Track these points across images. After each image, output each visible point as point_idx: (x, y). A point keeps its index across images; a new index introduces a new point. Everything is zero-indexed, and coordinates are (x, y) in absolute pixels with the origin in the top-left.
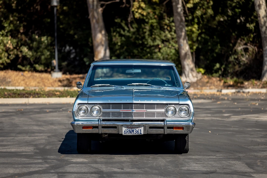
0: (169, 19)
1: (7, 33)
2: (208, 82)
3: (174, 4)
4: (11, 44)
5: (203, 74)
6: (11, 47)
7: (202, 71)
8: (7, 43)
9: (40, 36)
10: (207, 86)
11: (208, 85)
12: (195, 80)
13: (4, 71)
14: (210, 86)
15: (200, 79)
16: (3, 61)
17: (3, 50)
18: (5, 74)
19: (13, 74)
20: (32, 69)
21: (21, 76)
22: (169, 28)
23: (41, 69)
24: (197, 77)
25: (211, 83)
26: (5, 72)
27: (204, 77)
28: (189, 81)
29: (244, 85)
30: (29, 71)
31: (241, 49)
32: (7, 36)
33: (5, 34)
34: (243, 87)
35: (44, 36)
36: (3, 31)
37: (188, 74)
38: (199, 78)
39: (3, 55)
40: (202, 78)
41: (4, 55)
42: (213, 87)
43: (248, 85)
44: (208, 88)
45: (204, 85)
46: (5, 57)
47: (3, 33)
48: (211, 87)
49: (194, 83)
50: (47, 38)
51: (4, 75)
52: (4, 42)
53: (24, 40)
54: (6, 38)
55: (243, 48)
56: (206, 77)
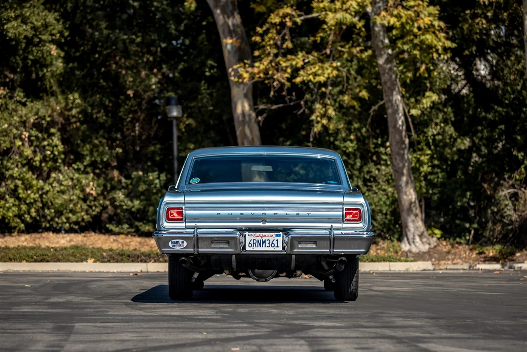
0: (375, 141)
1: (85, 167)
2: (448, 252)
3: (390, 111)
4: (94, 189)
5: (439, 239)
6: (94, 193)
7: (438, 232)
8: (88, 185)
9: (146, 172)
10: (449, 259)
11: (450, 257)
12: (425, 248)
13: (83, 234)
14: (453, 260)
15: (435, 247)
16: (78, 217)
17: (79, 198)
18: (85, 239)
19: (99, 239)
20: (133, 230)
21: (112, 242)
22: (375, 158)
23: (149, 230)
24: (429, 244)
25: (455, 254)
26: (85, 236)
27: (442, 244)
28: (414, 250)
29: (515, 258)
30: (127, 234)
31: (505, 196)
32: (86, 172)
33: (82, 169)
34: (513, 260)
35: (153, 171)
36: (78, 163)
37: (414, 239)
38: (432, 246)
39: (79, 206)
40: (438, 245)
41: (81, 206)
42: (459, 261)
43: (521, 256)
44: (450, 262)
45: (442, 257)
46: (82, 210)
47: (78, 166)
48: (455, 261)
49: (424, 253)
50: (159, 175)
51: (82, 241)
52: (81, 183)
53: (116, 179)
54: (83, 176)
55: (509, 193)
56: (444, 243)
